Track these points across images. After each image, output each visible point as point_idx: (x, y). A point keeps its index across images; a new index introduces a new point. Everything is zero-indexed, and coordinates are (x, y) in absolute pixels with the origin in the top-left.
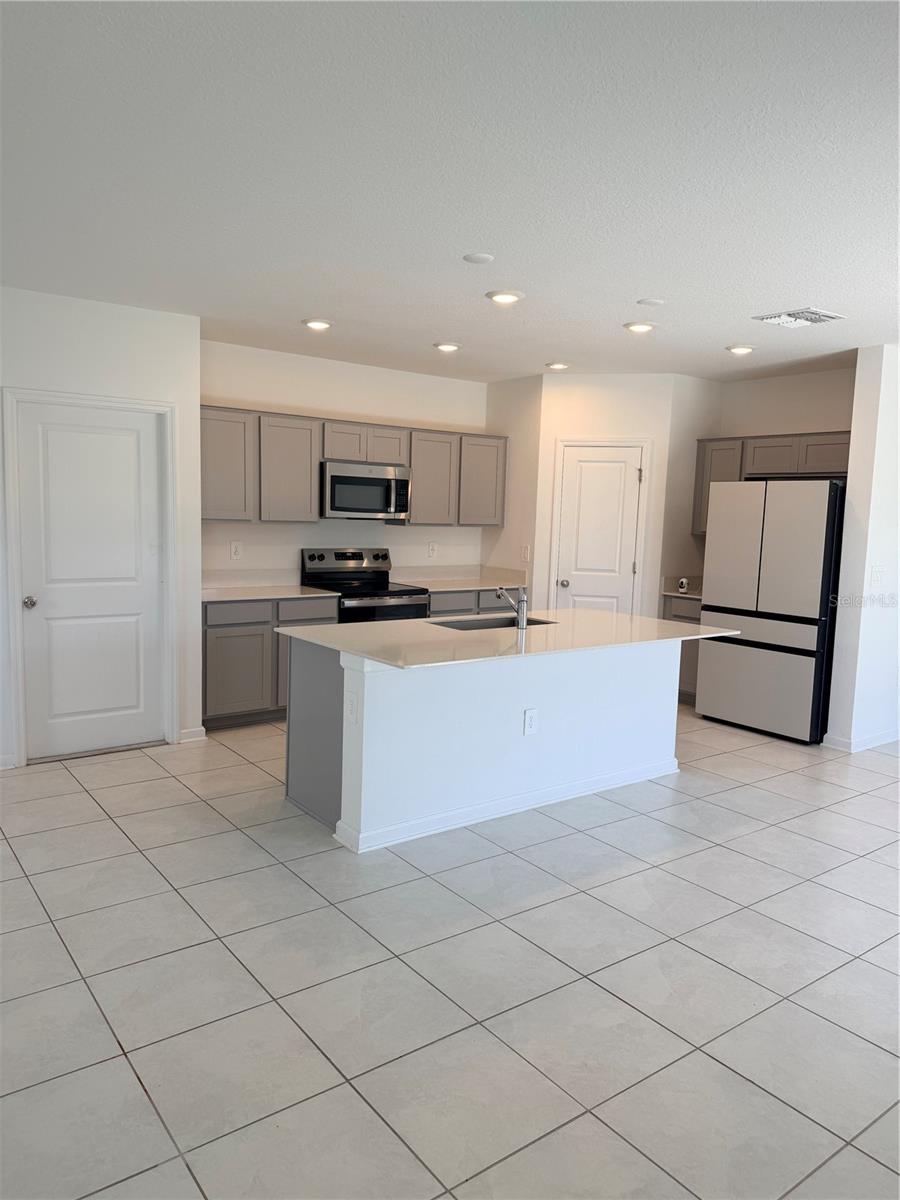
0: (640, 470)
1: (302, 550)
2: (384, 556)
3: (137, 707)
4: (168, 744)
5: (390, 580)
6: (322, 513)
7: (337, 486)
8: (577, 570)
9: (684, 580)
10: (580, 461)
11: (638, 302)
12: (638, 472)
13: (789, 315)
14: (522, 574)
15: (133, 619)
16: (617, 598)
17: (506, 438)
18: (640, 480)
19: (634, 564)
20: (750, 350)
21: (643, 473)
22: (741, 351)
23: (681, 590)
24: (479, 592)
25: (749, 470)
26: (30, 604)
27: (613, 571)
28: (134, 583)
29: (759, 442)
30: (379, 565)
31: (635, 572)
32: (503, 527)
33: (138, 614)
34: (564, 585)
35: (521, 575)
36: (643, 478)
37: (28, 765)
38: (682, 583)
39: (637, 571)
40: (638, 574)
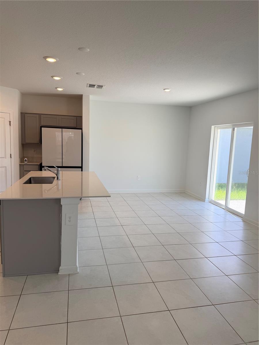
0: (10, 122)
16: (6, 167)
18: (10, 125)
19: (11, 155)
23: (25, 162)
27: (4, 158)
36: (11, 125)
38: (26, 160)
39: (12, 157)
40: (12, 158)
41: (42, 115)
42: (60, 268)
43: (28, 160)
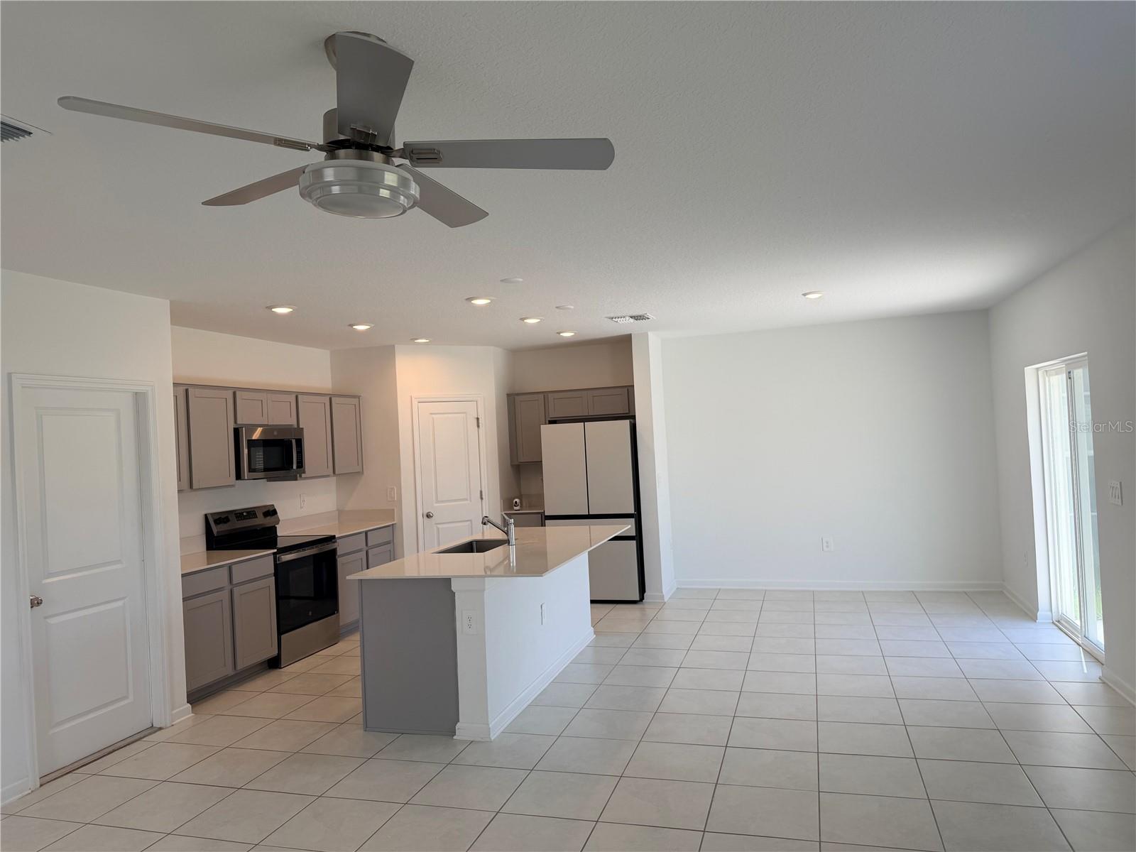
0: (478, 419)
1: (206, 515)
2: (271, 512)
3: (126, 697)
4: (160, 729)
5: (278, 534)
6: (239, 476)
7: (252, 449)
8: (438, 502)
9: (517, 500)
10: (431, 414)
11: (557, 307)
12: (476, 421)
13: (631, 317)
14: (392, 511)
15: (120, 603)
16: (471, 521)
17: (359, 397)
18: (478, 426)
19: (481, 492)
20: (572, 334)
21: (480, 421)
22: (567, 335)
23: (515, 508)
24: (366, 533)
25: (553, 415)
26: (36, 603)
27: (467, 500)
28: (118, 566)
29: (556, 395)
30: (268, 521)
31: (482, 498)
32: (363, 473)
33: (123, 598)
34: (428, 516)
35: (390, 513)
36: (480, 425)
37: (41, 785)
38: (516, 502)
39: (484, 497)
40: (484, 500)
41: (550, 395)
42: (458, 725)
43: (521, 502)
